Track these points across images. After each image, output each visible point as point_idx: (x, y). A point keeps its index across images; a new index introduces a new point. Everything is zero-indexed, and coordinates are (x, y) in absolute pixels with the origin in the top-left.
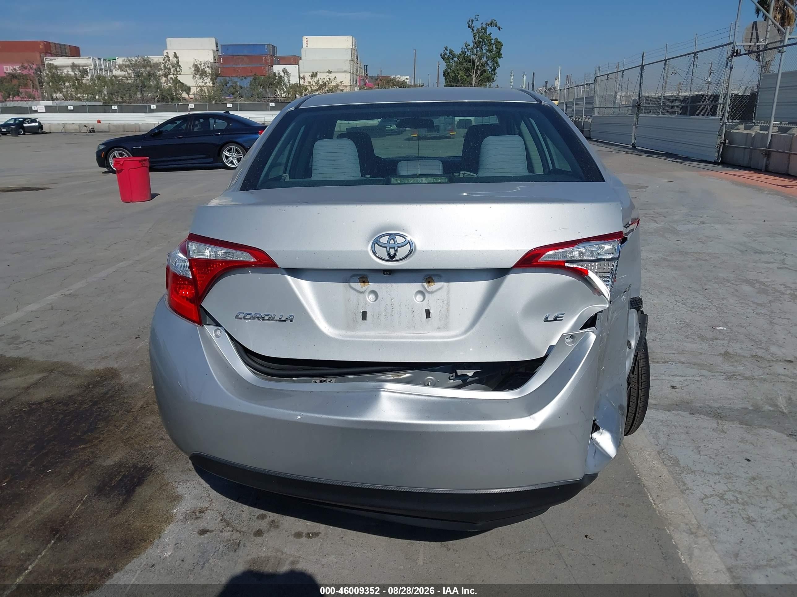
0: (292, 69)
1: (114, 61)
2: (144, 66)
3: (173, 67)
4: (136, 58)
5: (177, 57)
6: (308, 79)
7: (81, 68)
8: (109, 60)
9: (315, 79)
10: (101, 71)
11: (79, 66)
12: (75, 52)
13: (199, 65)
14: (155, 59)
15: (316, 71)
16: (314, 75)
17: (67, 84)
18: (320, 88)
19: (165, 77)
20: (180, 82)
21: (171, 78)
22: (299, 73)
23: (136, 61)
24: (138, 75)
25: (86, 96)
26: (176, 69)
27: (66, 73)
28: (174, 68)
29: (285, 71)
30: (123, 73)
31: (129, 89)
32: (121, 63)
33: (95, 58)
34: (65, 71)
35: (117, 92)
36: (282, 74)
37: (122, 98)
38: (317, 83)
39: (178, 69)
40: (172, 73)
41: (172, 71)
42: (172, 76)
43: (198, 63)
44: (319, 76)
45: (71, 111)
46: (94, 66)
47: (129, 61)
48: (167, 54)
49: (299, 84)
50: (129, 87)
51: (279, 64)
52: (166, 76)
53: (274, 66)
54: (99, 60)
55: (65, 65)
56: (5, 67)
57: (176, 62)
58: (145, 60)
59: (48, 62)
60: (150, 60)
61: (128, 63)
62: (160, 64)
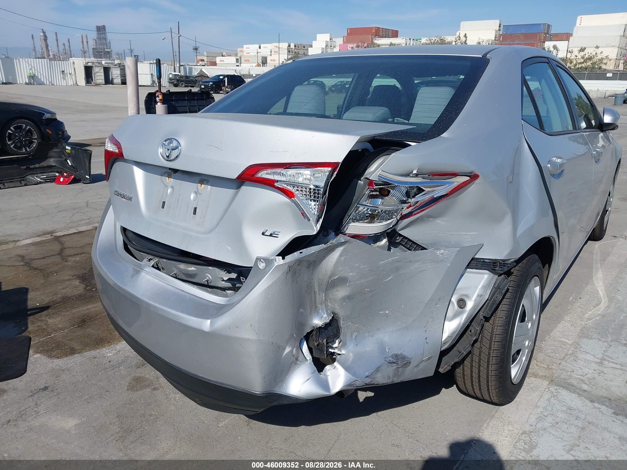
0: (562, 45)
1: (420, 40)
4: (436, 38)
5: (466, 37)
6: (576, 52)
8: (416, 40)
9: (582, 54)
11: (395, 45)
12: (395, 34)
13: (481, 43)
14: (448, 39)
15: (585, 47)
16: (582, 50)
18: (585, 61)
22: (568, 48)
23: (435, 40)
29: (555, 47)
32: (424, 42)
33: (407, 39)
36: (552, 49)
38: (583, 58)
43: (481, 41)
44: (586, 51)
46: (405, 45)
47: (430, 40)
48: (459, 34)
49: (566, 58)
51: (551, 40)
53: (546, 42)
54: (410, 40)
55: (386, 44)
56: (349, 46)
57: (464, 41)
58: (442, 40)
59: (375, 41)
60: (445, 39)
61: (429, 42)
62: (452, 42)
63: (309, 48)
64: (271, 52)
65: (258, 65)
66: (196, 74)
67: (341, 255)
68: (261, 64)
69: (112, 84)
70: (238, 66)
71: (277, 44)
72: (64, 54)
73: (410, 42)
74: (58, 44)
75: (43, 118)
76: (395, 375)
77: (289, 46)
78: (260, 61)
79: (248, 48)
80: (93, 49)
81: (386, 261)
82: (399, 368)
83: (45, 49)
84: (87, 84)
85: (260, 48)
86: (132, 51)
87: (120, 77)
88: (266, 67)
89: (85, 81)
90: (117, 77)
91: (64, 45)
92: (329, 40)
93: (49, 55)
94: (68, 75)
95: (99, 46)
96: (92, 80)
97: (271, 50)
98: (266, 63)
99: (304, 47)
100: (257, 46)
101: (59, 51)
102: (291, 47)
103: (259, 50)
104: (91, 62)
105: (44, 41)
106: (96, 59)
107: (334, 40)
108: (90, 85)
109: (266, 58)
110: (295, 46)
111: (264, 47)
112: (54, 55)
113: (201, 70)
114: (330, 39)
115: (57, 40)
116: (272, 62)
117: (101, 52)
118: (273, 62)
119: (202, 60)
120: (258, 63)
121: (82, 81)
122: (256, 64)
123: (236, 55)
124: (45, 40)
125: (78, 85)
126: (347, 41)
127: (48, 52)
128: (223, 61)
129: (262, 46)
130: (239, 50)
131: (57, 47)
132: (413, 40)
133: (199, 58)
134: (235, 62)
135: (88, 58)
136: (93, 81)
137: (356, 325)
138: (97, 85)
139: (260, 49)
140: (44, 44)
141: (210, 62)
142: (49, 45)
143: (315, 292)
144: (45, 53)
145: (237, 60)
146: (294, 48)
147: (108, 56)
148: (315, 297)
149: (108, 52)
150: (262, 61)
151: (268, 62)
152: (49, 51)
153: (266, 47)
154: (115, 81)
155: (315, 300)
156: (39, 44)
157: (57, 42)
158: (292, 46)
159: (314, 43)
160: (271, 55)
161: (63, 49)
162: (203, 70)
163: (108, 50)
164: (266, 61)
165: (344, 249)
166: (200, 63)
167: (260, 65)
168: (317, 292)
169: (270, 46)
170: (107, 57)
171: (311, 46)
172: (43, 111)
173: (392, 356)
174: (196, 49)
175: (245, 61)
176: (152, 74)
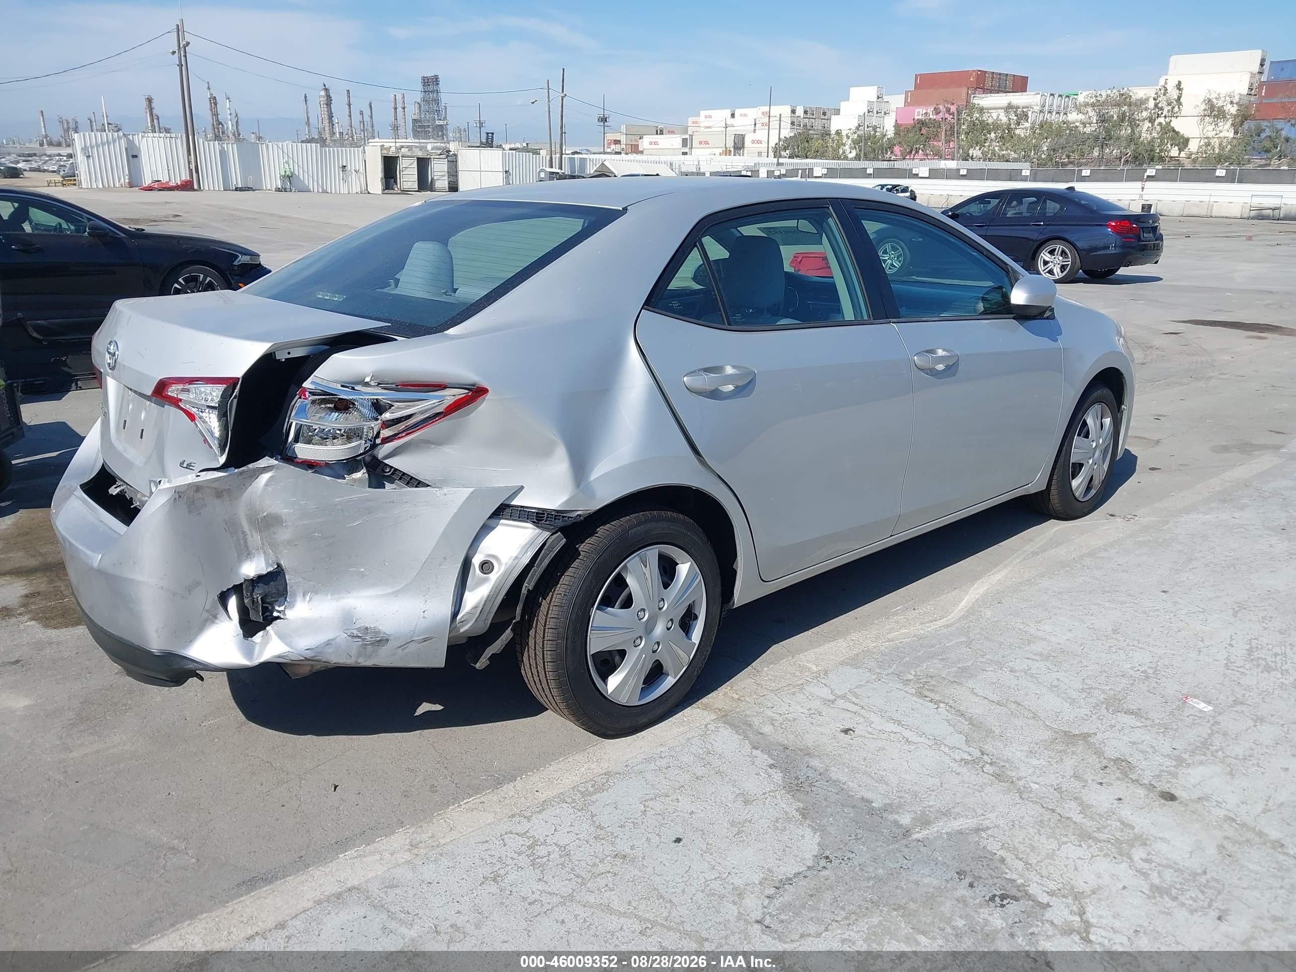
1: (1076, 97)
2: (1118, 105)
3: (1169, 104)
4: (1109, 92)
5: (1180, 89)
7: (1019, 110)
8: (1068, 96)
10: (1049, 114)
11: (1017, 108)
12: (1020, 84)
13: (1214, 100)
14: (1139, 93)
17: (993, 135)
19: (1149, 121)
20: (1174, 131)
21: (1160, 124)
23: (1108, 96)
24: (1103, 119)
25: (1013, 155)
26: (1173, 108)
27: (995, 118)
28: (1170, 108)
30: (1081, 117)
31: (1084, 143)
32: (1084, 100)
33: (1046, 94)
34: (995, 115)
35: (1062, 148)
37: (1068, 157)
39: (1176, 109)
40: (1163, 115)
41: (1165, 112)
42: (1161, 120)
43: (1215, 96)
45: (964, 177)
46: (1041, 107)
47: (1097, 96)
48: (1166, 83)
50: (1084, 139)
52: (1152, 121)
54: (1052, 97)
55: (997, 106)
56: (917, 110)
57: (1176, 97)
58: (1123, 95)
59: (976, 101)
60: (1131, 94)
61: (1093, 100)
62: (1147, 100)
63: (833, 117)
64: (755, 124)
65: (727, 152)
66: (592, 172)
67: (267, 485)
68: (732, 149)
69: (432, 191)
70: (685, 154)
71: (766, 109)
72: (361, 130)
73: (1053, 100)
74: (350, 112)
75: (236, 263)
76: (360, 655)
77: (793, 112)
78: (730, 144)
79: (710, 117)
80: (415, 121)
81: (346, 498)
82: (367, 645)
83: (326, 122)
84: (386, 191)
85: (733, 115)
86: (481, 125)
87: (446, 178)
88: (741, 157)
89: (382, 185)
90: (443, 176)
91: (362, 113)
92: (874, 99)
93: (334, 134)
94: (352, 173)
95: (425, 114)
96: (396, 182)
97: (755, 120)
98: (743, 147)
99: (824, 114)
100: (728, 113)
101: (351, 126)
102: (797, 114)
103: (730, 121)
104: (408, 147)
105: (325, 106)
106: (418, 141)
107: (886, 98)
108: (391, 191)
109: (743, 137)
110: (806, 112)
111: (741, 115)
112: (341, 134)
113: (603, 164)
114: (878, 98)
115: (349, 105)
116: (754, 145)
117: (428, 126)
118: (757, 145)
119: (617, 142)
120: (726, 148)
121: (376, 185)
122: (721, 150)
123: (685, 130)
124: (327, 105)
125: (369, 193)
126: (913, 100)
127: (333, 128)
128: (656, 143)
129: (738, 112)
130: (691, 120)
131: (348, 118)
132: (1060, 96)
133: (610, 136)
134: (680, 146)
135: (403, 138)
136: (397, 184)
137: (311, 583)
138: (404, 192)
139: (733, 119)
140: (326, 113)
141: (631, 145)
142: (334, 115)
143: (243, 532)
144: (327, 129)
145: (685, 142)
146: (802, 117)
147: (440, 133)
148: (246, 540)
149: (441, 126)
150: (735, 144)
151: (746, 145)
152: (333, 125)
153: (745, 115)
154: (438, 184)
155: (246, 542)
156: (317, 111)
157: (350, 108)
158: (800, 111)
159: (844, 106)
160: (755, 130)
161: (360, 122)
162: (606, 163)
163: (441, 123)
164: (743, 144)
165: (271, 477)
166: (613, 147)
167: (730, 151)
168: (248, 533)
169: (754, 113)
170: (438, 137)
171: (837, 112)
172: (236, 251)
173: (359, 629)
174: (604, 120)
175: (701, 143)
176: (506, 172)
